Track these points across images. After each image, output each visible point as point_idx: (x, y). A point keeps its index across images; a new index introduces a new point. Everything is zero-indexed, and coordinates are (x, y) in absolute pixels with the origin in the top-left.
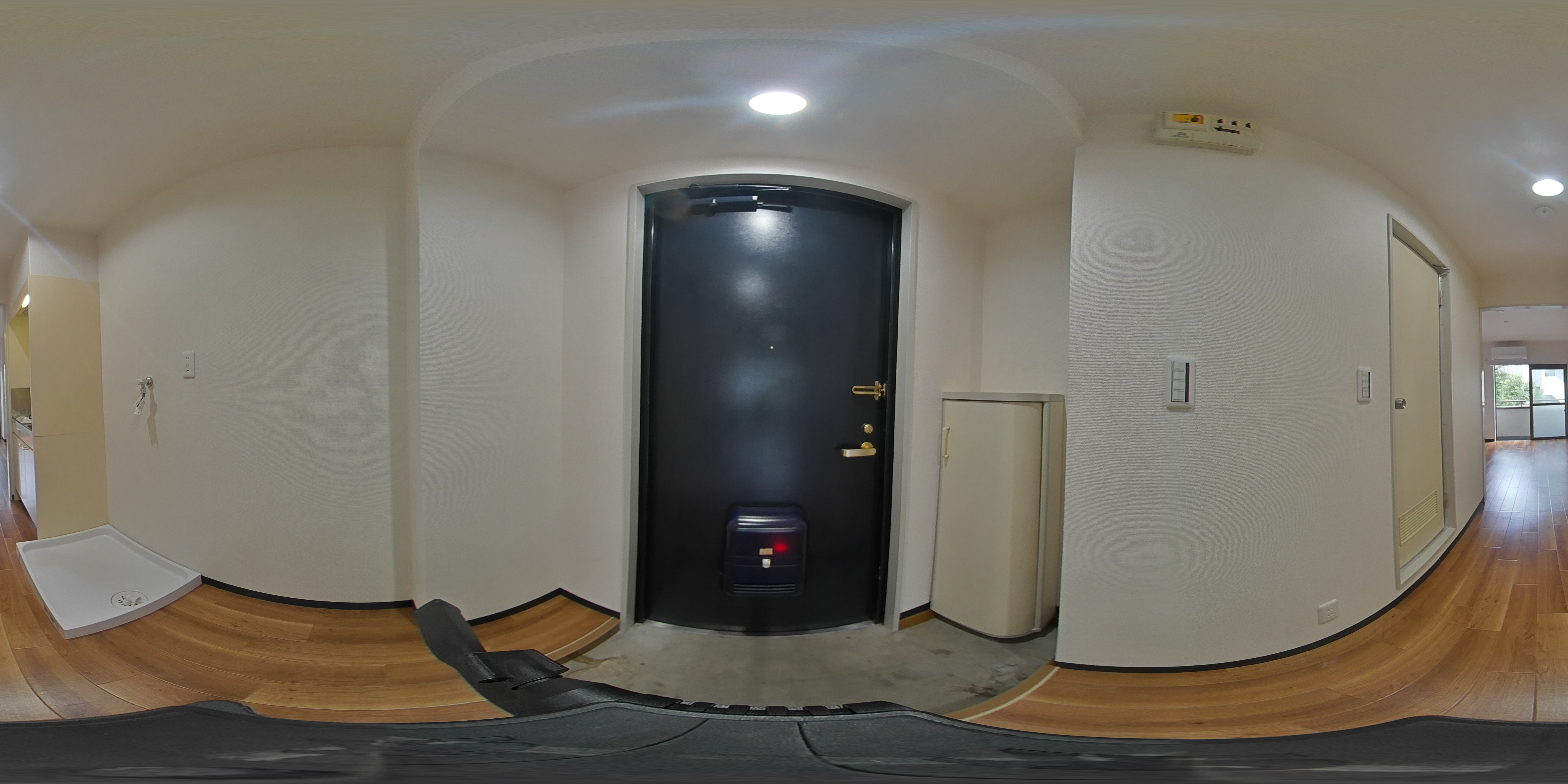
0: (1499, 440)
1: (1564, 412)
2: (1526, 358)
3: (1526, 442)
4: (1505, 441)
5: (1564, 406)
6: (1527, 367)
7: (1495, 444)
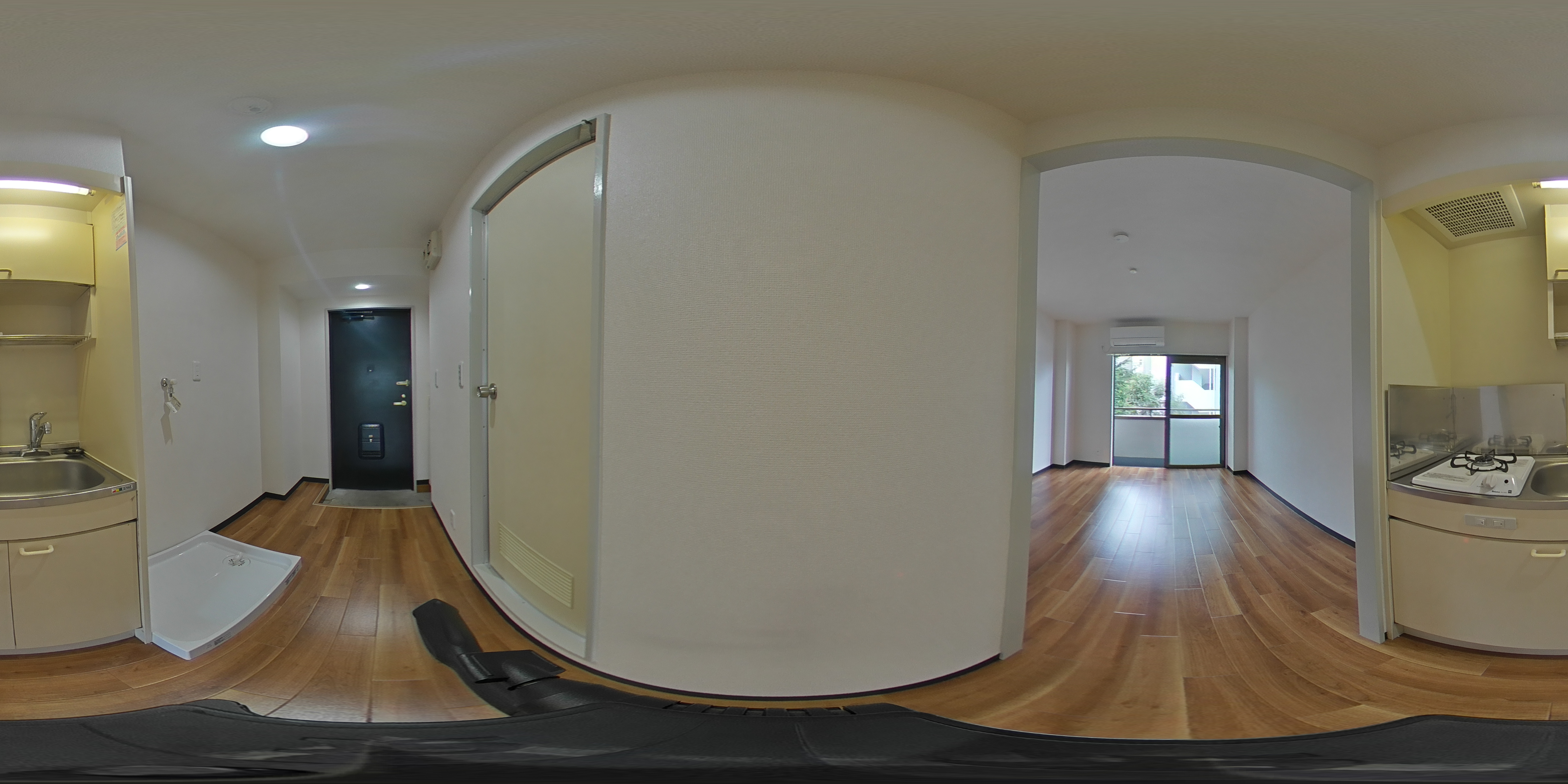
0: (1117, 465)
1: (1219, 428)
2: (1162, 344)
3: (1158, 471)
4: (1126, 468)
5: (1218, 420)
6: (1164, 358)
7: (1111, 472)
